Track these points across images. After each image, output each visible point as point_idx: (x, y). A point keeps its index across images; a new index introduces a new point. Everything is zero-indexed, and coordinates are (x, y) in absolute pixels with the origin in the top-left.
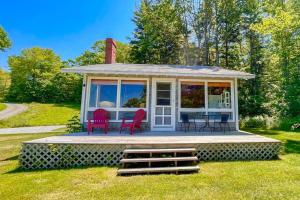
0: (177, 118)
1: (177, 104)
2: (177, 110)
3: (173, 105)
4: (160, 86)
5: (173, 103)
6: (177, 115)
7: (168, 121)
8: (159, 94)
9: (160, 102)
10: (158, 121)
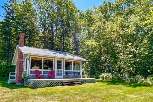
0: (64, 74)
1: (64, 69)
2: (64, 71)
3: (62, 69)
4: (58, 62)
5: (62, 68)
6: (63, 73)
7: (61, 75)
8: (58, 65)
9: (58, 68)
10: (58, 75)
